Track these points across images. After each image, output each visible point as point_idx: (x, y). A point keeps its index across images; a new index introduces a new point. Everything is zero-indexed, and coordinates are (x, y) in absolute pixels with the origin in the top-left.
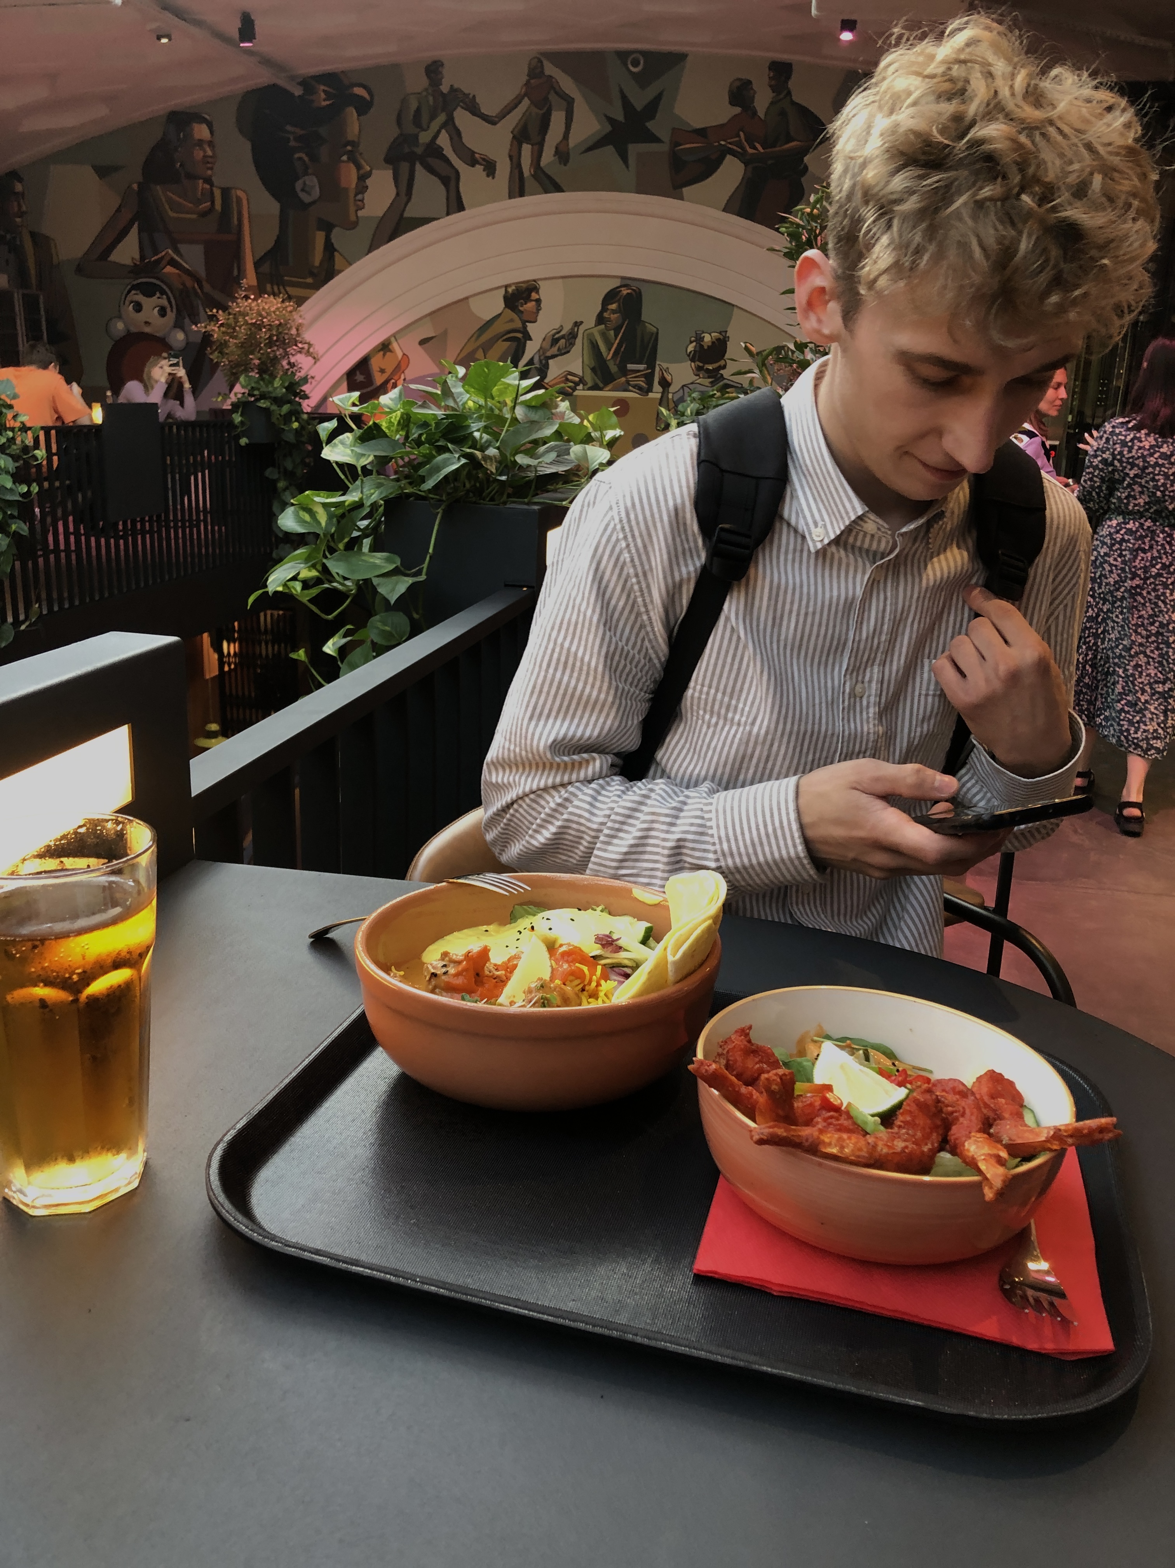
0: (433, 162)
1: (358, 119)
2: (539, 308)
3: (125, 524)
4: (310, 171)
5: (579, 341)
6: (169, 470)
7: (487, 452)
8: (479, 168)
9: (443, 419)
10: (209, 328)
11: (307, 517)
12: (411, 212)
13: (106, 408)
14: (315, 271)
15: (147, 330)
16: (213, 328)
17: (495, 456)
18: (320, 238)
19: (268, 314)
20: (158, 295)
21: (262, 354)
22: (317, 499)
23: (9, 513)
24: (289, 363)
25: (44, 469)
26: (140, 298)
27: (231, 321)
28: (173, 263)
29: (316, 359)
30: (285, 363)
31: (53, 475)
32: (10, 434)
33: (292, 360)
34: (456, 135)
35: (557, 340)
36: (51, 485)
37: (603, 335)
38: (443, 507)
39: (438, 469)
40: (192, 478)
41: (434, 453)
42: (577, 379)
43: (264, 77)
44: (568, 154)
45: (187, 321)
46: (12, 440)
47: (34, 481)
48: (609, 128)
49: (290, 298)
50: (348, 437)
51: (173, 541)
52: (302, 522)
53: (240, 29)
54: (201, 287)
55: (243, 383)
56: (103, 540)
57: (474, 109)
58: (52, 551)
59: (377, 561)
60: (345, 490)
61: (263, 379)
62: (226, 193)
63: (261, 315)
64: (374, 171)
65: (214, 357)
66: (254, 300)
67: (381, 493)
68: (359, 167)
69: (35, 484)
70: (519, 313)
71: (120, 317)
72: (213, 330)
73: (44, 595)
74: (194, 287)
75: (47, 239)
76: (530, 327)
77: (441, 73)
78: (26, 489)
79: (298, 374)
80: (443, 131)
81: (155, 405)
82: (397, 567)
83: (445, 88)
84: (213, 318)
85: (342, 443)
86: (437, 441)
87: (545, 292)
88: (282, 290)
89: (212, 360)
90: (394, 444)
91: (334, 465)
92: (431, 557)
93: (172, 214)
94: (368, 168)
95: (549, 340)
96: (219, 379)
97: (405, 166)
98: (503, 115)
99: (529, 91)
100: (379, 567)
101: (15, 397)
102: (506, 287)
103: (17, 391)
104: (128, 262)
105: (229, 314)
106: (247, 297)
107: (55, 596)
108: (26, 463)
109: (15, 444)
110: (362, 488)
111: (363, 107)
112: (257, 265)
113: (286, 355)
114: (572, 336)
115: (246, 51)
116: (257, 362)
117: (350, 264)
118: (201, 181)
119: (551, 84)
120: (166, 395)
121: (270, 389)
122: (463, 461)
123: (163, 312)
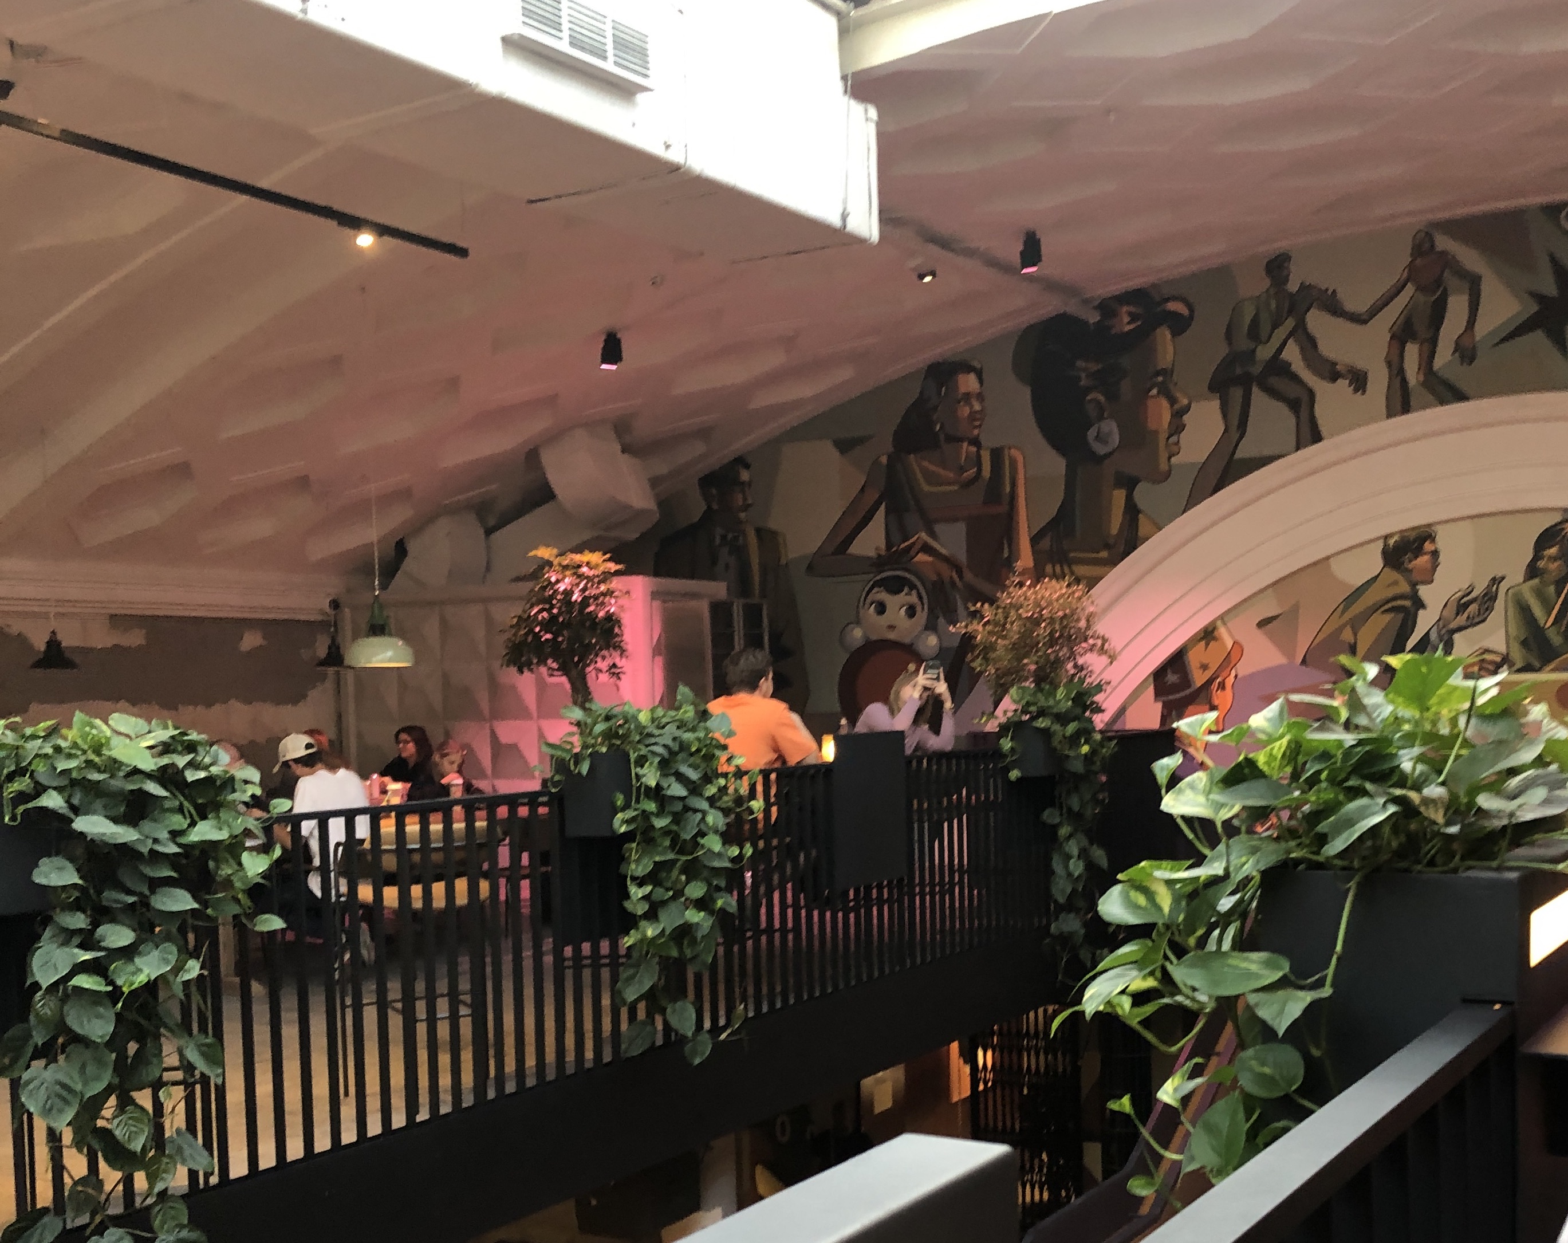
0: (1275, 382)
1: (1174, 342)
2: (1435, 565)
3: (857, 892)
4: (1105, 415)
5: (1500, 604)
6: (916, 818)
7: (1427, 792)
8: (1343, 383)
9: (1353, 746)
10: (970, 629)
11: (1142, 900)
12: (1244, 451)
13: (839, 741)
14: (1111, 541)
15: (892, 636)
16: (977, 627)
17: (1440, 798)
18: (1119, 496)
19: (1050, 604)
20: (906, 590)
21: (1041, 657)
22: (1158, 874)
23: (715, 883)
24: (1075, 666)
25: (761, 825)
26: (883, 596)
27: (1000, 616)
28: (926, 549)
29: (1112, 658)
30: (1070, 665)
31: (772, 830)
32: (722, 782)
33: (1080, 661)
34: (1309, 345)
35: (1466, 605)
36: (768, 843)
37: (1539, 594)
38: (1357, 879)
39: (1350, 823)
40: (946, 825)
41: (1341, 797)
42: (1498, 659)
43: (1051, 306)
44: (1474, 348)
45: (941, 621)
46: (723, 790)
47: (747, 840)
48: (1535, 308)
49: (1078, 581)
50: (1200, 778)
51: (918, 912)
52: (1134, 907)
53: (1022, 253)
54: (961, 577)
55: (1015, 697)
56: (828, 914)
57: (1333, 307)
58: (764, 931)
59: (1254, 967)
60: (1200, 860)
61: (1041, 690)
62: (997, 455)
63: (1039, 605)
64: (1193, 405)
65: (977, 665)
66: (1030, 587)
67: (1258, 862)
68: (1172, 401)
69: (748, 845)
70: (1406, 572)
71: (858, 622)
72: (976, 631)
73: (751, 990)
74: (951, 577)
75: (774, 534)
76: (1423, 591)
77: (1288, 268)
78: (737, 852)
79: (1088, 680)
80: (1291, 341)
81: (900, 735)
82: (1285, 976)
83: (1293, 286)
84: (976, 615)
85: (1192, 786)
86: (1346, 779)
87: (1444, 541)
88: (1066, 570)
89: (974, 669)
90: (1277, 788)
91: (1179, 821)
92: (1338, 959)
93: (926, 488)
94: (1185, 402)
95: (1452, 608)
96: (982, 691)
97: (1237, 394)
98: (1375, 310)
99: (1412, 274)
100: (1257, 976)
101: (731, 734)
102: (1386, 538)
103: (733, 727)
104: (872, 553)
105: (998, 607)
106: (1021, 585)
107: (765, 990)
108: (739, 819)
109: (727, 794)
110: (1228, 856)
111: (1179, 325)
112: (1034, 540)
113: (1072, 656)
114: (1489, 598)
115: (1029, 277)
116: (1033, 667)
117: (1160, 530)
118: (965, 444)
119: (1447, 261)
120: (916, 721)
121: (1051, 702)
122: (1392, 809)
123: (911, 612)
